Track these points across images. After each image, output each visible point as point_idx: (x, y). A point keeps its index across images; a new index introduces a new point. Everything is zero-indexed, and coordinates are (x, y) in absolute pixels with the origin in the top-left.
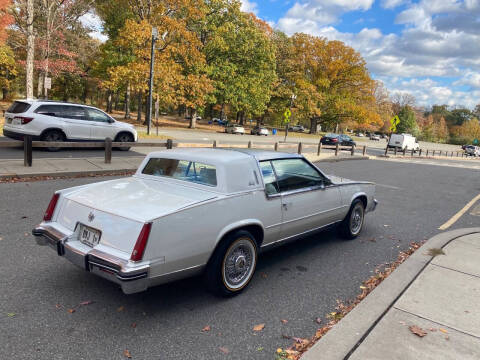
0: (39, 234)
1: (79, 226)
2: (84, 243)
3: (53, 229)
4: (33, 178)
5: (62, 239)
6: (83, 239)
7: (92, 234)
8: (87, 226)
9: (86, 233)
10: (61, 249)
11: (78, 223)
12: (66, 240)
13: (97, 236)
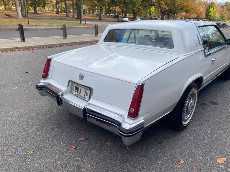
0: (40, 88)
1: (70, 83)
2: (77, 96)
3: (50, 84)
4: (27, 48)
5: (60, 94)
6: (75, 93)
7: (83, 90)
8: (78, 84)
9: (77, 89)
10: (59, 101)
11: (69, 81)
12: (62, 95)
13: (88, 92)
